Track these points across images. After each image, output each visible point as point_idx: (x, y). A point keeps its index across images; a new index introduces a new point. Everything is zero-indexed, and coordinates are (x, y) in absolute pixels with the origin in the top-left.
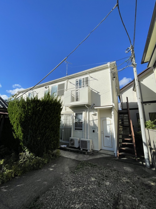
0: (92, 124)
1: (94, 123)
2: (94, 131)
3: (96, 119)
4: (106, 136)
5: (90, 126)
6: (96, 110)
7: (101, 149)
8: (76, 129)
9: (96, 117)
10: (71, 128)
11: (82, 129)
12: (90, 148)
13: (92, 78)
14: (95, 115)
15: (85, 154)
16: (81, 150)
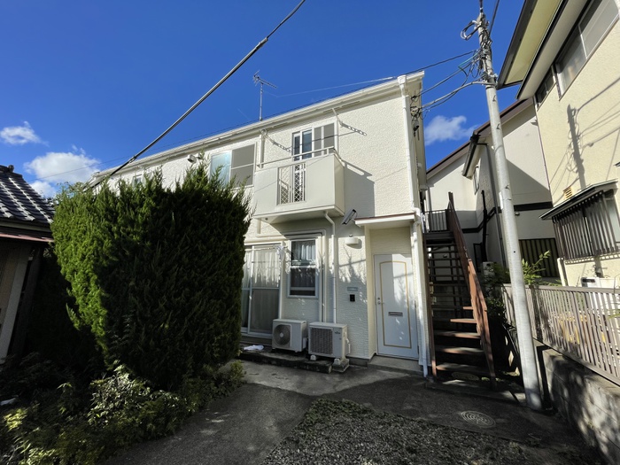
0: (345, 275)
1: (352, 271)
2: (352, 298)
3: (359, 259)
4: (391, 314)
5: (340, 281)
6: (361, 229)
7: (375, 355)
8: (292, 293)
9: (361, 253)
10: (278, 290)
11: (313, 293)
12: (340, 353)
13: (347, 127)
14: (357, 245)
15: (328, 373)
16: (313, 358)
